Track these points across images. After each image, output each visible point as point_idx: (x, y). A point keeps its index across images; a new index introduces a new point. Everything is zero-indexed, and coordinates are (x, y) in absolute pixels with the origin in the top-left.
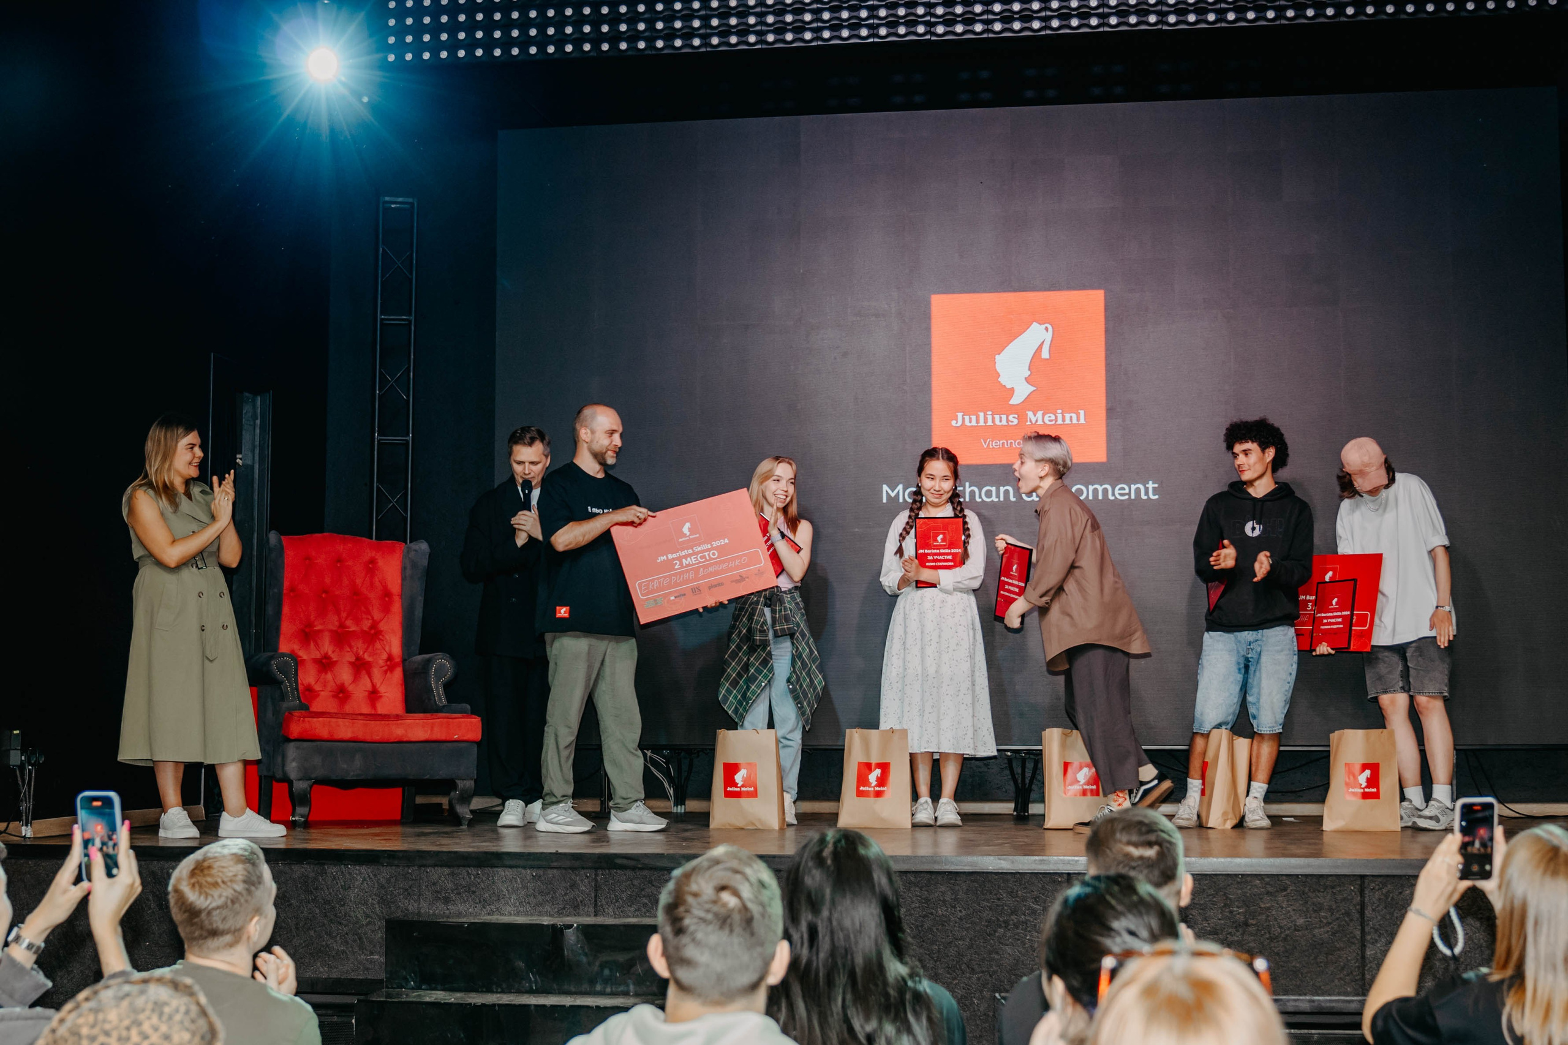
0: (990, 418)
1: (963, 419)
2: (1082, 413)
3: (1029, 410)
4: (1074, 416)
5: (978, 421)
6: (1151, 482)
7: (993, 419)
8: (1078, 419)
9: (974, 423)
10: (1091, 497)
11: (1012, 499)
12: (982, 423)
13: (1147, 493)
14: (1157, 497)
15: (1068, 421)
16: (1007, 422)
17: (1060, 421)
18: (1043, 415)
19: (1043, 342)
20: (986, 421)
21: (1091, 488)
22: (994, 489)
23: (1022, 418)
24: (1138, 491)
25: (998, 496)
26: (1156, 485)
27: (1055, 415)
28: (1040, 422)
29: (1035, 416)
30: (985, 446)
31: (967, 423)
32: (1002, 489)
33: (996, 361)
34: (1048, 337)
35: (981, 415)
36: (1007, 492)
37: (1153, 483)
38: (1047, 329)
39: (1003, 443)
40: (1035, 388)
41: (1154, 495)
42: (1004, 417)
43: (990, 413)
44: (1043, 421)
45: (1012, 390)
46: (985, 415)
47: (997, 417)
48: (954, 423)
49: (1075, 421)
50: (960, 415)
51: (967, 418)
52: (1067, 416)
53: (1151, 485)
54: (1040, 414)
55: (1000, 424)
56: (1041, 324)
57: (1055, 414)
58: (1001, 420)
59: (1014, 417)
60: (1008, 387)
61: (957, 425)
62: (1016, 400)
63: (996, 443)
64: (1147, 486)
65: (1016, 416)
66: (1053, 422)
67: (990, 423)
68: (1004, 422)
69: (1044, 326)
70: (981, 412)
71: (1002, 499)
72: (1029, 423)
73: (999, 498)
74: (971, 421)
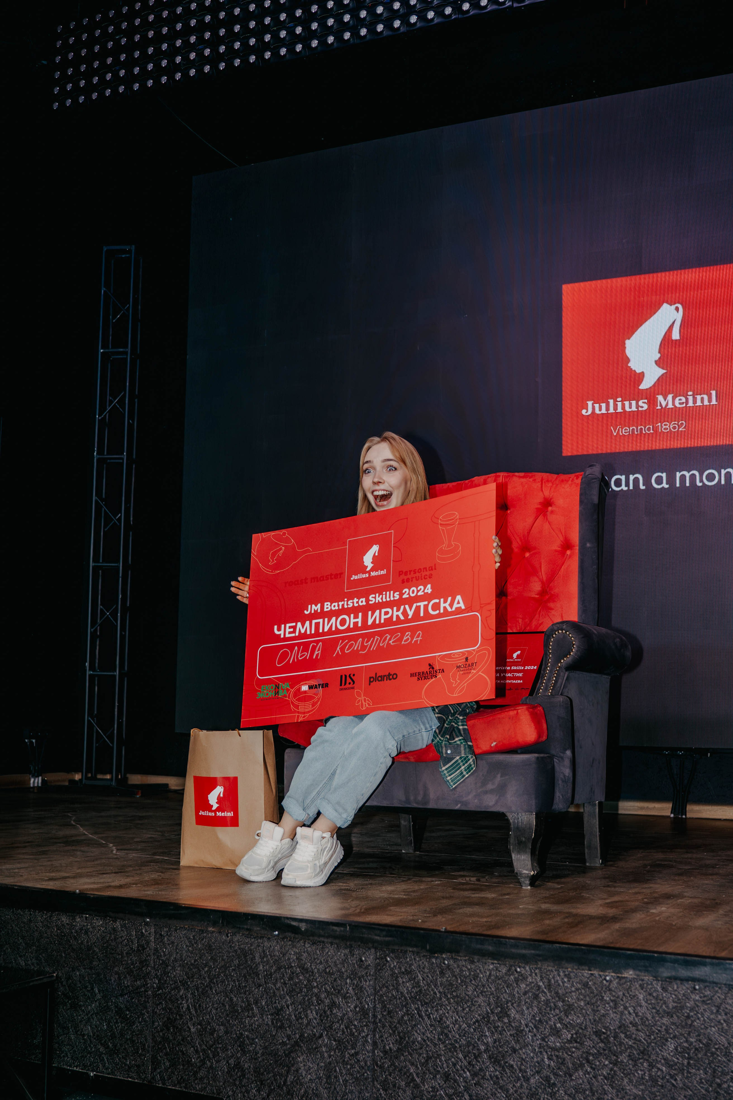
0: (619, 404)
1: (594, 408)
3: (659, 394)
4: (706, 397)
5: (607, 409)
7: (623, 406)
8: (710, 400)
9: (604, 411)
10: (723, 482)
11: (642, 487)
12: (612, 410)
15: (699, 403)
16: (637, 408)
17: (691, 404)
18: (674, 398)
19: (674, 323)
20: (615, 407)
21: (723, 472)
22: (623, 478)
23: (653, 402)
25: (627, 484)
28: (670, 406)
29: (666, 399)
30: (615, 434)
31: (597, 411)
32: (632, 477)
33: (626, 346)
34: (679, 316)
35: (611, 402)
36: (636, 480)
38: (677, 309)
39: (633, 429)
42: (634, 403)
43: (619, 399)
44: (674, 404)
46: (615, 401)
47: (627, 403)
48: (584, 412)
49: (706, 403)
50: (590, 403)
51: (597, 406)
52: (699, 397)
54: (670, 397)
55: (630, 410)
56: (671, 305)
58: (629, 407)
59: (645, 403)
61: (587, 414)
62: (646, 384)
63: (625, 430)
65: (646, 401)
66: (684, 405)
67: (620, 410)
68: (634, 408)
69: (674, 307)
70: (611, 399)
71: (631, 488)
73: (629, 486)
74: (600, 409)
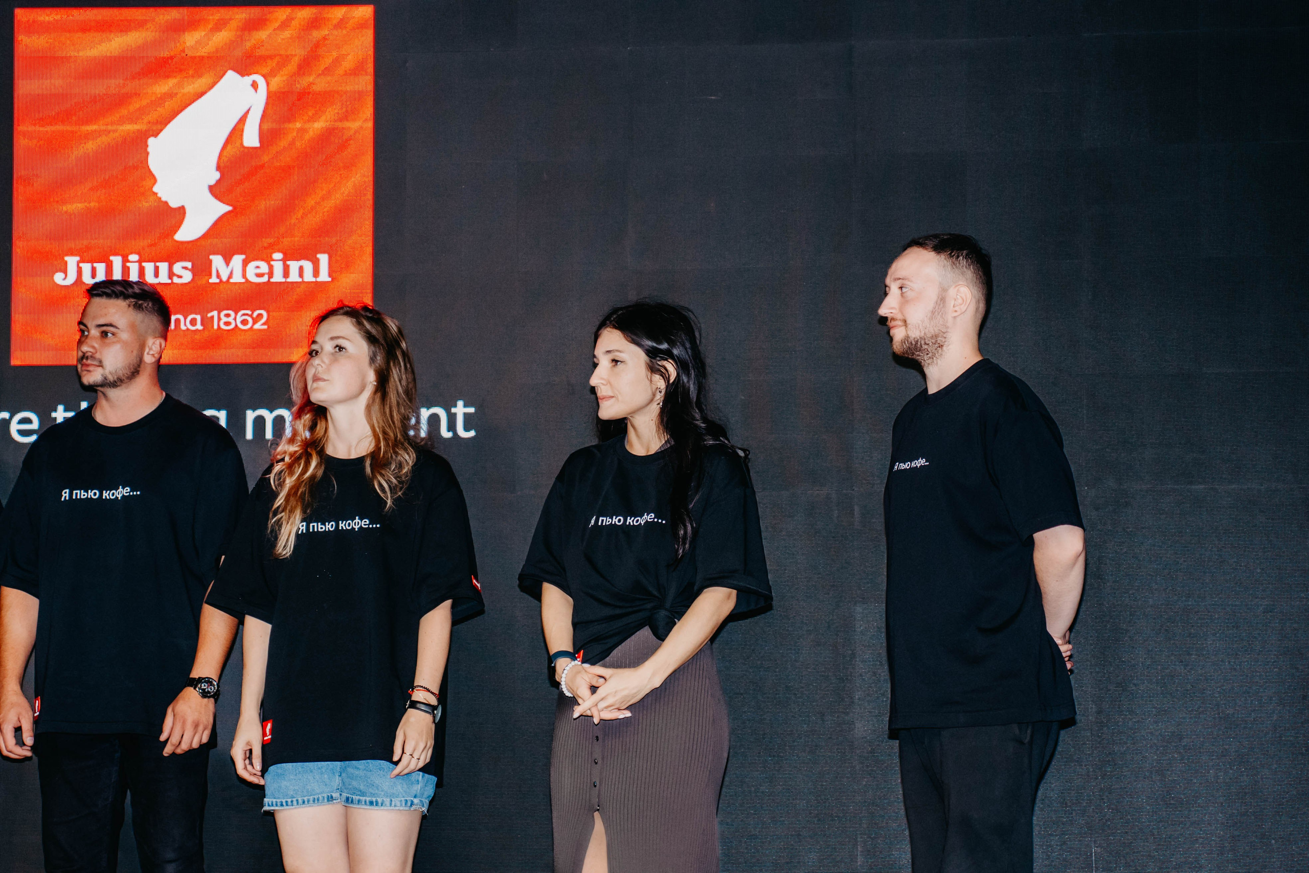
0: (134, 268)
1: (78, 270)
2: (323, 259)
3: (215, 253)
4: (307, 266)
6: (460, 403)
7: (142, 272)
13: (452, 426)
14: (472, 434)
16: (170, 277)
18: (245, 263)
19: (248, 112)
20: (126, 273)
23: (202, 269)
24: (434, 420)
26: (471, 410)
27: (269, 264)
29: (228, 264)
31: (85, 278)
33: (149, 149)
34: (259, 101)
35: (116, 258)
37: (465, 406)
38: (255, 85)
40: (229, 208)
41: (467, 429)
43: (134, 257)
44: (244, 276)
45: (182, 211)
48: (59, 278)
49: (308, 277)
50: (72, 263)
51: (85, 267)
53: (460, 410)
55: (156, 281)
56: (243, 76)
57: (268, 260)
58: (153, 273)
59: (185, 268)
60: (174, 204)
61: (65, 284)
62: (188, 232)
64: (453, 410)
65: (188, 264)
66: (265, 279)
67: (133, 277)
68: (163, 278)
69: (250, 80)
70: (116, 254)
72: (214, 280)
